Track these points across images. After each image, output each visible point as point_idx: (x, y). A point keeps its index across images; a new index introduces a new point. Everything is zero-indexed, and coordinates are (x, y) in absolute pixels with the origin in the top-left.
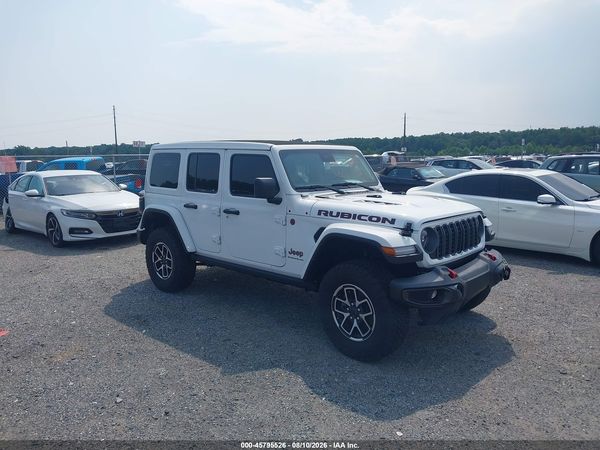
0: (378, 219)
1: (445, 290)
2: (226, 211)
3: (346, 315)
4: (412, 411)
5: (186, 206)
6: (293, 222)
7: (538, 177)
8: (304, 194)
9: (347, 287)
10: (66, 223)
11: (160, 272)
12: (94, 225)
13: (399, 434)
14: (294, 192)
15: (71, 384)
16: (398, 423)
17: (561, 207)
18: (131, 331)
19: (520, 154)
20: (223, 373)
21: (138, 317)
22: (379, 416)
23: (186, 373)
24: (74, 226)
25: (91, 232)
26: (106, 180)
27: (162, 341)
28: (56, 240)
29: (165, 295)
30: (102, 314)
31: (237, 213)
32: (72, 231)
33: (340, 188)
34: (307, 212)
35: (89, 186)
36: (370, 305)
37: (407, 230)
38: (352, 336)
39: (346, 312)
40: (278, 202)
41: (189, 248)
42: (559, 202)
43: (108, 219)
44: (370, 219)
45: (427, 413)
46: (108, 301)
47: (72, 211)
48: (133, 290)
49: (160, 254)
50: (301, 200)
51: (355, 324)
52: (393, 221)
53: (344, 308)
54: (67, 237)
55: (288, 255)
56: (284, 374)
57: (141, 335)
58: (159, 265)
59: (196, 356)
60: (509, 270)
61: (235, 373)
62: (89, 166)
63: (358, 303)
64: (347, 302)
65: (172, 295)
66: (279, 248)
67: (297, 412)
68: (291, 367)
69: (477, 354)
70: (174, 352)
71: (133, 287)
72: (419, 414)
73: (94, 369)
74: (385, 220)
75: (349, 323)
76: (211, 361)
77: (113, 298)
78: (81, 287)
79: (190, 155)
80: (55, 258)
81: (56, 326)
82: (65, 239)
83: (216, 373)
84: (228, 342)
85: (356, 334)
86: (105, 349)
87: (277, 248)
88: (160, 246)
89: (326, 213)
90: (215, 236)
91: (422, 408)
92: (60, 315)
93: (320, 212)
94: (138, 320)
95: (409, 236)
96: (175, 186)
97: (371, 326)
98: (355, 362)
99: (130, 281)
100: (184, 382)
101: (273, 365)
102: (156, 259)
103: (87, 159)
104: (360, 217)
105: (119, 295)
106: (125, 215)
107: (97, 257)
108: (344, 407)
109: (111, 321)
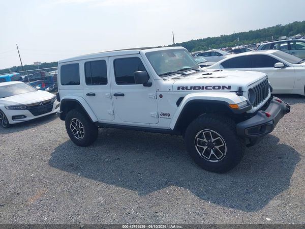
0: (219, 88)
1: (266, 125)
2: (115, 95)
3: (205, 148)
4: (266, 202)
5: (88, 95)
6: (161, 96)
7: (272, 54)
8: (165, 78)
9: (204, 132)
10: (9, 114)
11: (76, 135)
12: (26, 112)
13: (268, 219)
14: (159, 78)
15: (46, 219)
16: (263, 211)
17: (287, 68)
18: (71, 176)
19: (235, 46)
20: (140, 195)
21: (72, 165)
22: (249, 208)
23: (117, 199)
24: (14, 115)
25: (25, 117)
26: (27, 86)
27: (92, 179)
28: (4, 124)
29: (82, 149)
30: (48, 166)
31: (123, 95)
32: (14, 118)
33: (183, 72)
34: (170, 89)
35: (17, 91)
36: (222, 140)
37: (240, 92)
38: (211, 159)
39: (205, 146)
40: (150, 85)
41: (94, 119)
42: (286, 66)
43: (34, 108)
44: (214, 88)
45: (276, 202)
46: (49, 157)
47: (11, 106)
48: (61, 148)
49: (75, 125)
50: (164, 82)
51: (212, 152)
52: (229, 88)
53: (204, 144)
54: (11, 122)
55: (160, 116)
56: (177, 189)
57: (77, 177)
58: (75, 131)
59: (118, 185)
60: (289, 107)
61: (147, 193)
62: (13, 79)
63: (213, 140)
64: (205, 140)
65: (87, 148)
66: (154, 113)
67: (198, 215)
68: (179, 184)
69: (280, 158)
70: (103, 185)
71: (61, 146)
72: (271, 202)
73: (57, 206)
74: (223, 87)
75: (207, 152)
76: (129, 187)
77: (52, 154)
78: (29, 151)
79: (86, 63)
80: (7, 135)
81: (22, 179)
82: (10, 123)
83: (136, 195)
84: (133, 173)
85: (213, 157)
86: (59, 190)
87: (152, 113)
88: (75, 120)
89: (183, 88)
90: (110, 111)
91: (271, 199)
92: (22, 171)
93: (179, 88)
94: (72, 167)
95: (242, 95)
96: (78, 83)
97: (224, 153)
98: (215, 174)
99: (58, 143)
100: (118, 205)
101: (167, 184)
102: (73, 128)
103: (11, 75)
104: (206, 88)
105: (54, 153)
106: (44, 104)
107: (32, 131)
108: (225, 206)
109: (56, 171)
